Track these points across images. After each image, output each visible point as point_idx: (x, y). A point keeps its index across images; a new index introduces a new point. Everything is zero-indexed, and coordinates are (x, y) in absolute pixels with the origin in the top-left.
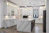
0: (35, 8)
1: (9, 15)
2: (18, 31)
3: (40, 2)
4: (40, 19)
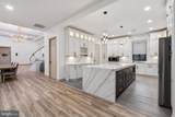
0: (136, 39)
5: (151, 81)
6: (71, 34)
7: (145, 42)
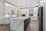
3: (34, 3)
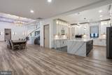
1: (59, 35)
2: (68, 54)
4: (101, 40)
5: (102, 49)
6: (57, 22)
7: (98, 27)
